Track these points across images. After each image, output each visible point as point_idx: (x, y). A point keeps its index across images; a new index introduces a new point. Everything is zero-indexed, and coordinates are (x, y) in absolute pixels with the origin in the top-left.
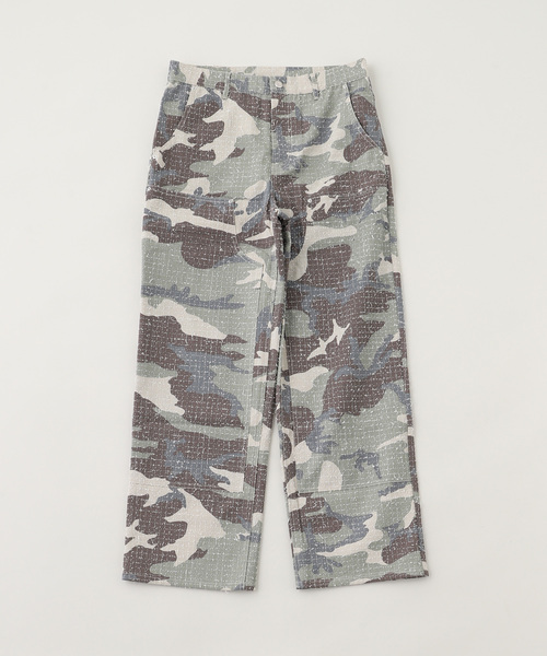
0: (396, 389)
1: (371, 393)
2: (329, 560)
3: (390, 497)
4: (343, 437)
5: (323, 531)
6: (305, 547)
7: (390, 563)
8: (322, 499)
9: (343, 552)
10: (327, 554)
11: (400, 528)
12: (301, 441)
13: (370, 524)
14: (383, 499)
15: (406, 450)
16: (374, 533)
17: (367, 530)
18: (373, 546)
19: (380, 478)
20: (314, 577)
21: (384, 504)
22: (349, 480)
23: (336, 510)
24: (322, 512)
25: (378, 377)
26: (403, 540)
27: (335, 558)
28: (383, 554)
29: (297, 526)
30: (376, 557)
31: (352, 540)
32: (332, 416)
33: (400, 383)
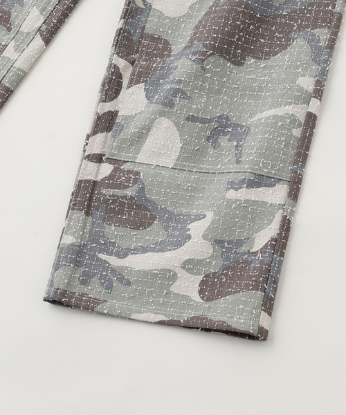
0: (312, 41)
1: (272, 38)
2: (113, 271)
3: (244, 194)
4: (202, 88)
5: (121, 223)
6: (82, 238)
7: (208, 300)
8: (137, 173)
9: (139, 262)
10: (113, 261)
11: (244, 249)
12: (138, 82)
13: (197, 229)
14: (232, 194)
15: (297, 132)
16: (198, 245)
17: (189, 237)
18: (190, 265)
19: (238, 162)
20: (78, 289)
21: (230, 202)
22: (190, 155)
23: (152, 195)
24: (129, 192)
25: (291, 19)
26: (242, 269)
27: (123, 268)
28: (203, 283)
29: (81, 203)
30: (188, 286)
31: (161, 247)
32: (194, 54)
33: (323, 34)
